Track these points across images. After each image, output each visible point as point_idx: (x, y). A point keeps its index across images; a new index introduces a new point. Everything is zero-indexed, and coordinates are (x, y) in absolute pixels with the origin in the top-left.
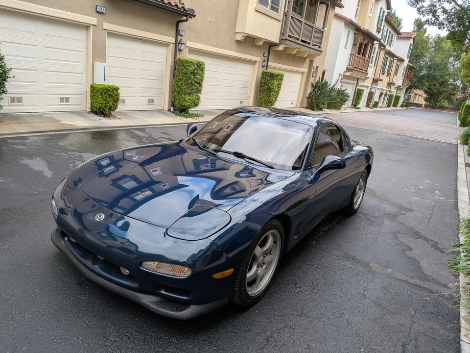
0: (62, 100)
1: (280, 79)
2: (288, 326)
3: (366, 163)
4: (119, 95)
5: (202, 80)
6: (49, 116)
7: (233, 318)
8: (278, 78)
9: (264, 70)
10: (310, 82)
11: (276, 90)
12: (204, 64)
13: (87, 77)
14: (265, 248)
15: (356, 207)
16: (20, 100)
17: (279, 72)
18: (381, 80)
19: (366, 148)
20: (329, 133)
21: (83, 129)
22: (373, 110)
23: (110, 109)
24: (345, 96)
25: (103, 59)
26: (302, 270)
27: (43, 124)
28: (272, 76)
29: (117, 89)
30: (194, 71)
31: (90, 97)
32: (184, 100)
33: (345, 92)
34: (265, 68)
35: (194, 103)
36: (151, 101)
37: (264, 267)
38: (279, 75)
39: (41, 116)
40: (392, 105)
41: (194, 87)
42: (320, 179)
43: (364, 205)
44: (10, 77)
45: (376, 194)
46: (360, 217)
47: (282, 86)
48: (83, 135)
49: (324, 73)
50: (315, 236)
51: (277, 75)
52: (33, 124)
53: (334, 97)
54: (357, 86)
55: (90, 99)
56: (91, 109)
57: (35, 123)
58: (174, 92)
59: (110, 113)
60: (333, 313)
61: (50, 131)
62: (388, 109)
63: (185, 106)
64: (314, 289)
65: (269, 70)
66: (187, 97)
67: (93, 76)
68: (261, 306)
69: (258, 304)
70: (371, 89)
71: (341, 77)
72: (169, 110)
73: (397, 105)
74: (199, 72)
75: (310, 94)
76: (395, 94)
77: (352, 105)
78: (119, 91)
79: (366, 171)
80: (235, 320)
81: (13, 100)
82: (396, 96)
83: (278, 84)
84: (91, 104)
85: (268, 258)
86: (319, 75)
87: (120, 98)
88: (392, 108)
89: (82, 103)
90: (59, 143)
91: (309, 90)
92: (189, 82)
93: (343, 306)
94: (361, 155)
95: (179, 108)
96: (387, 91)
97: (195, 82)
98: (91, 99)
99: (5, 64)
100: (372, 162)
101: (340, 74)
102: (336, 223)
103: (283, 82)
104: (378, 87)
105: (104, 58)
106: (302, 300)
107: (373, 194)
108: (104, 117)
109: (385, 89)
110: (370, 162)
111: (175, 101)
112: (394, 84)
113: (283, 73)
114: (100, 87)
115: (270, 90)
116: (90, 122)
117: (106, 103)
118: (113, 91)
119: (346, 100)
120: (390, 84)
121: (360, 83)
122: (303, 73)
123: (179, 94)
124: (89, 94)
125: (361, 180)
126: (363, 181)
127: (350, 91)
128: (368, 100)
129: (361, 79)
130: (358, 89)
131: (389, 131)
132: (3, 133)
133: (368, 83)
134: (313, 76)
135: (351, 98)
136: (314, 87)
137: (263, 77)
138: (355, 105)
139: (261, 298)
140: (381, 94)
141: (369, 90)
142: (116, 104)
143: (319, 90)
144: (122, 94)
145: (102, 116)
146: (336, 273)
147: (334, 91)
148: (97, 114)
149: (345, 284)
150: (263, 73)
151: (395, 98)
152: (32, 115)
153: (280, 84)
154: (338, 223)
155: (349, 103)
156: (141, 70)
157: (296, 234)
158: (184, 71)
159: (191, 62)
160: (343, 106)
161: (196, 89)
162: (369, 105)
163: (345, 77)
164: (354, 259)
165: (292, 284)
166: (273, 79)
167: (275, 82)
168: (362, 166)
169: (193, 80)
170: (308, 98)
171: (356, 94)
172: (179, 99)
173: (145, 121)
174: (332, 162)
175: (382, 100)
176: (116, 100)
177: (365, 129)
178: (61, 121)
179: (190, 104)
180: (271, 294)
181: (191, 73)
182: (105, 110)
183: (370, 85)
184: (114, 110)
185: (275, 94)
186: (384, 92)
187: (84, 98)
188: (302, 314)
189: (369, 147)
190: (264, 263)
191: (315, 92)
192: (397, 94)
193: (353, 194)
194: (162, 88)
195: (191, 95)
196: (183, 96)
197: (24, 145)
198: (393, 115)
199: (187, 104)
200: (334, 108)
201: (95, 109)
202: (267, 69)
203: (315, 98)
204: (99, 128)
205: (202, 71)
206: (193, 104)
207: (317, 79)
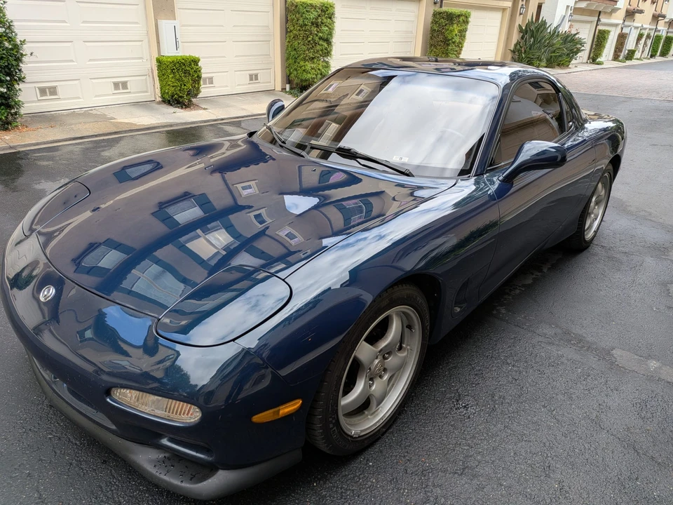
0: (116, 85)
1: (464, 21)
2: (432, 499)
3: (612, 153)
4: (200, 71)
5: (330, 34)
6: (99, 113)
7: (320, 480)
8: (461, 19)
9: (437, 9)
10: (517, 25)
11: (457, 41)
12: (332, 6)
13: (149, 46)
14: (383, 344)
15: (589, 236)
16: (53, 91)
17: (462, 10)
18: (641, 12)
19: (611, 124)
20: (540, 101)
21: (148, 129)
22: (624, 64)
23: (188, 94)
24: (577, 43)
25: (171, 14)
26: (473, 368)
27: (87, 126)
28: (450, 18)
29: (195, 61)
30: (317, 19)
31: (158, 78)
32: (304, 70)
33: (577, 36)
34: (438, 5)
35: (321, 74)
36: (253, 78)
37: (386, 377)
38: (462, 15)
39: (86, 114)
40: (658, 54)
41: (318, 47)
42: (513, 190)
43: (605, 230)
44: (25, 55)
45: (629, 208)
46: (595, 255)
47: (468, 34)
48: (144, 138)
49: (540, 7)
50: (506, 297)
51: (459, 16)
52: (73, 126)
53: (558, 46)
54: (597, 25)
55: (158, 81)
56: (162, 97)
57: (76, 124)
58: (288, 59)
59: (190, 101)
60: (530, 465)
61: (96, 136)
62: (652, 60)
63: (306, 80)
64: (494, 410)
65: (444, 9)
66: (309, 65)
67: (158, 43)
68: (381, 452)
69: (377, 446)
70: (622, 28)
71: (569, 12)
72: (284, 89)
73: (668, 54)
74: (325, 20)
75: (516, 45)
76: (664, 35)
77: (588, 59)
78: (200, 64)
79: (611, 167)
80: (325, 483)
81: (43, 91)
82: (667, 38)
83: (460, 31)
84: (161, 89)
85: (392, 361)
86: (532, 9)
87: (203, 76)
88: (658, 59)
89: (147, 88)
90: (103, 154)
91: (515, 37)
92: (309, 39)
93: (552, 448)
94: (602, 137)
95: (297, 84)
96: (650, 29)
97: (321, 38)
98: (160, 80)
99: (16, 35)
100: (622, 151)
101: (568, 6)
102: (549, 269)
103: (469, 26)
104: (636, 24)
105: (173, 12)
106: (468, 437)
107: (623, 209)
108: (182, 108)
109: (648, 26)
110: (619, 151)
111: (290, 74)
112: (664, 17)
113: (469, 11)
114: (169, 60)
115: (446, 42)
116: (159, 117)
117: (181, 85)
118: (190, 65)
119: (578, 51)
120: (656, 18)
121: (603, 20)
122: (504, 10)
123: (295, 62)
124: (156, 73)
125: (600, 185)
126: (604, 186)
127: (586, 34)
128: (616, 48)
129: (605, 13)
130: (600, 31)
131: (654, 96)
132: (27, 143)
133: (618, 18)
134: (521, 14)
135: (587, 47)
136: (524, 32)
137: (434, 22)
138: (594, 59)
139: (383, 435)
140: (640, 36)
141: (618, 31)
142: (197, 86)
143: (532, 36)
144: (206, 69)
145: (178, 107)
146: (543, 373)
147: (558, 36)
148: (171, 105)
149: (560, 397)
150: (434, 15)
151: (665, 41)
152: (73, 114)
153: (465, 30)
154: (554, 267)
155: (584, 55)
156: (234, 26)
157: (457, 303)
158: (301, 22)
159: (311, 5)
160: (574, 61)
161: (322, 50)
162: (619, 56)
163: (577, 11)
164: (580, 343)
165: (450, 399)
166: (452, 23)
167: (456, 28)
168: (603, 158)
169: (317, 35)
170: (513, 52)
171: (595, 40)
172: (296, 70)
173: (243, 109)
174: (537, 154)
175: (641, 46)
176: (197, 79)
177: (610, 96)
178: (115, 119)
179: (314, 76)
180: (406, 423)
181: (312, 23)
182: (181, 97)
183: (621, 22)
184: (196, 96)
185: (457, 49)
186: (646, 33)
187: (149, 80)
188: (464, 469)
189: (618, 121)
190: (385, 370)
191: (526, 41)
192: (669, 35)
193: (585, 213)
194: (269, 55)
195: (315, 60)
196: (302, 63)
197: (49, 159)
198: (661, 69)
199: (309, 76)
200: (558, 65)
201: (167, 97)
202: (441, 7)
203: (525, 51)
204: (171, 126)
205: (330, 18)
206: (319, 76)
207: (529, 17)
